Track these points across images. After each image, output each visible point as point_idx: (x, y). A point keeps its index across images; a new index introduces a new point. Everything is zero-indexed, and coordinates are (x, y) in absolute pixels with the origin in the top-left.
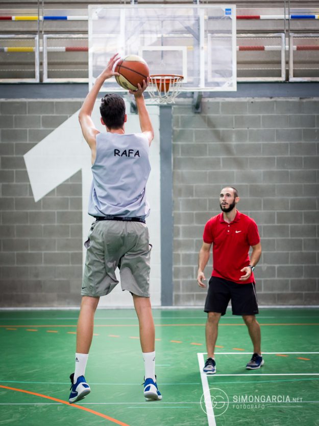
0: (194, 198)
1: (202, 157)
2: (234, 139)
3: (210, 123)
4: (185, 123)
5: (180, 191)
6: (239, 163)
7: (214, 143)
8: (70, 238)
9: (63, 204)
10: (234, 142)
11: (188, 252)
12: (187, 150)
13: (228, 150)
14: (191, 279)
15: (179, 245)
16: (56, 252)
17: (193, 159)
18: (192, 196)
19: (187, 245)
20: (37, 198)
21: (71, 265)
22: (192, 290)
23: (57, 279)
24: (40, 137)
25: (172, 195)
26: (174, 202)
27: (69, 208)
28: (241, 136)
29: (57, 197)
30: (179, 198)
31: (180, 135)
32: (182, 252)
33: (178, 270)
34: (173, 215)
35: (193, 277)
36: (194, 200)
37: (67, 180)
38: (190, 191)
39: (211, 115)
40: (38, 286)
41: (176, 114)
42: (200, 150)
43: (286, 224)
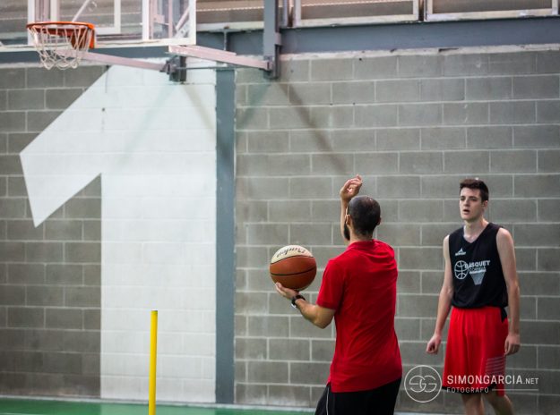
0: (269, 223)
1: (281, 154)
2: (331, 124)
3: (294, 96)
4: (256, 96)
5: (246, 210)
6: (339, 164)
7: (299, 130)
8: (83, 286)
9: (74, 231)
10: (330, 128)
11: (258, 314)
12: (258, 142)
13: (321, 141)
14: (262, 360)
15: (245, 301)
16: (64, 307)
17: (267, 157)
18: (266, 219)
19: (256, 302)
20: (38, 221)
21: (84, 330)
22: (264, 378)
23: (64, 352)
24: (42, 123)
25: (235, 217)
26: (237, 228)
27: (83, 237)
28: (342, 117)
29: (65, 219)
30: (245, 223)
31: (247, 117)
32: (248, 314)
33: (242, 342)
34: (235, 251)
35: (265, 357)
36: (268, 227)
37: (80, 193)
38: (262, 212)
39: (296, 82)
40: (38, 361)
41: (241, 82)
42: (278, 141)
43: (414, 270)
